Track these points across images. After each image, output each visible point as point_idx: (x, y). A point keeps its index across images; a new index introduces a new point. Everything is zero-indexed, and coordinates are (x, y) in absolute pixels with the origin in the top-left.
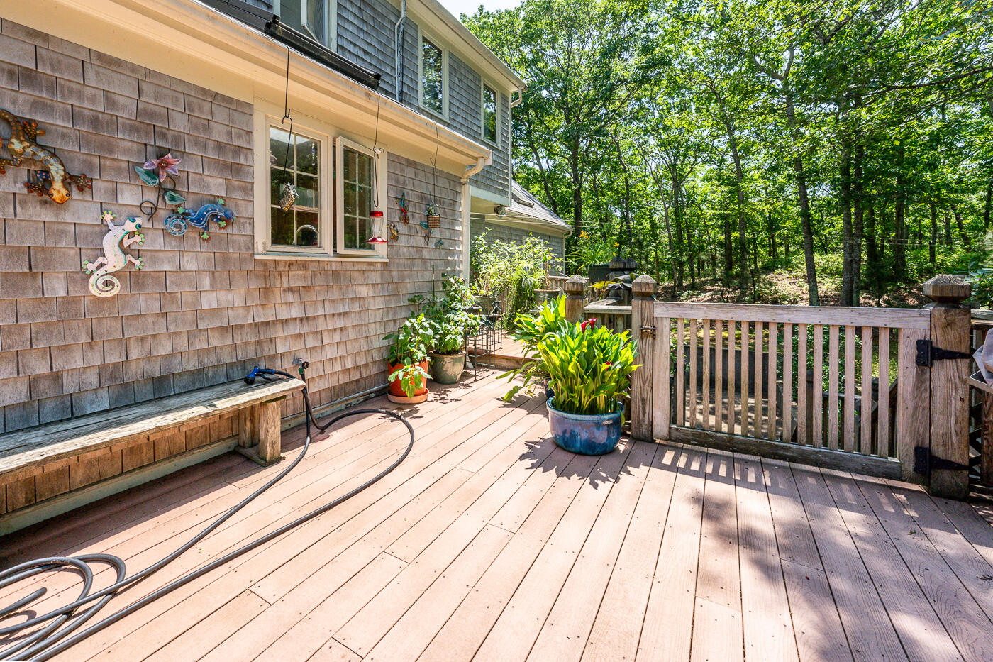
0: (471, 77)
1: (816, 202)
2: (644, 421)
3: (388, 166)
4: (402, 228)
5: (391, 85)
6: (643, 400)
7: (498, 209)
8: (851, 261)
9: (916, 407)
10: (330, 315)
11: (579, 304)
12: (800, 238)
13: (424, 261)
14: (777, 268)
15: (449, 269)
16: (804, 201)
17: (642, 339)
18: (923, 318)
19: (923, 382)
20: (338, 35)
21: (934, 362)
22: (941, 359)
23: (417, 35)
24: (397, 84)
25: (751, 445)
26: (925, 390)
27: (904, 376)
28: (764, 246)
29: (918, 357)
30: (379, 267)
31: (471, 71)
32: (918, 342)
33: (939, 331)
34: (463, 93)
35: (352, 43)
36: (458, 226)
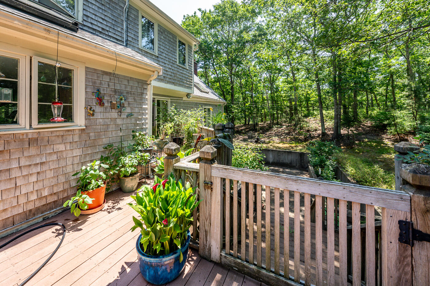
0: (171, 37)
1: (324, 91)
2: (206, 246)
3: (86, 74)
4: (98, 109)
5: (121, 37)
6: (206, 231)
7: (188, 95)
8: (337, 115)
9: (399, 279)
10: (25, 166)
11: (171, 163)
12: (318, 104)
13: (117, 125)
14: (310, 116)
15: (138, 127)
16: (319, 90)
17: (205, 189)
18: (403, 202)
19: (405, 257)
20: (84, 9)
21: (415, 242)
22: (421, 241)
23: (138, 15)
24: (125, 36)
25: (272, 279)
26: (407, 265)
27: (388, 249)
28: (305, 107)
29: (401, 235)
30: (77, 132)
31: (171, 34)
32: (400, 222)
33: (419, 214)
34: (166, 43)
35: (93, 14)
36: (145, 105)
